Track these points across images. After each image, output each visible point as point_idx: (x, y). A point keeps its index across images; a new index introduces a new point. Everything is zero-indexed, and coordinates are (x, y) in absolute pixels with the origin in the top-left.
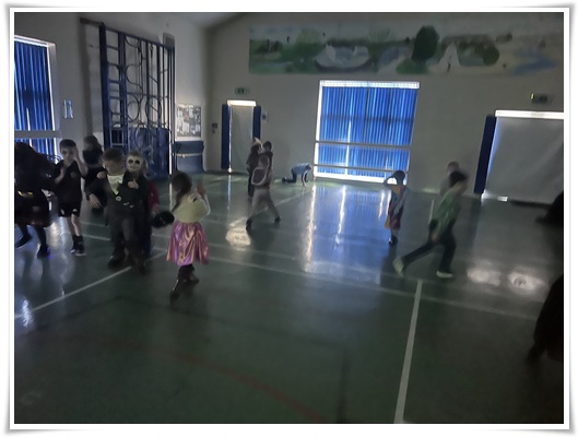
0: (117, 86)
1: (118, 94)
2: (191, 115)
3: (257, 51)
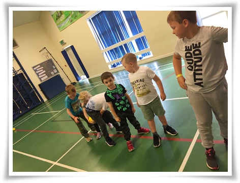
3: (57, 19)
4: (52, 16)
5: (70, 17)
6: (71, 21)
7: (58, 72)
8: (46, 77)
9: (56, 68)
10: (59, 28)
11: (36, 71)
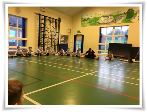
3: (83, 21)
4: (82, 18)
5: (91, 23)
6: (91, 25)
7: (68, 43)
8: (63, 42)
9: (68, 41)
10: (82, 25)
11: (61, 37)
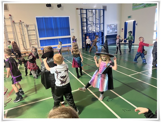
0: (85, 23)
1: (86, 25)
2: (113, 27)
6: (145, 6)
7: (117, 33)
10: (133, 8)
